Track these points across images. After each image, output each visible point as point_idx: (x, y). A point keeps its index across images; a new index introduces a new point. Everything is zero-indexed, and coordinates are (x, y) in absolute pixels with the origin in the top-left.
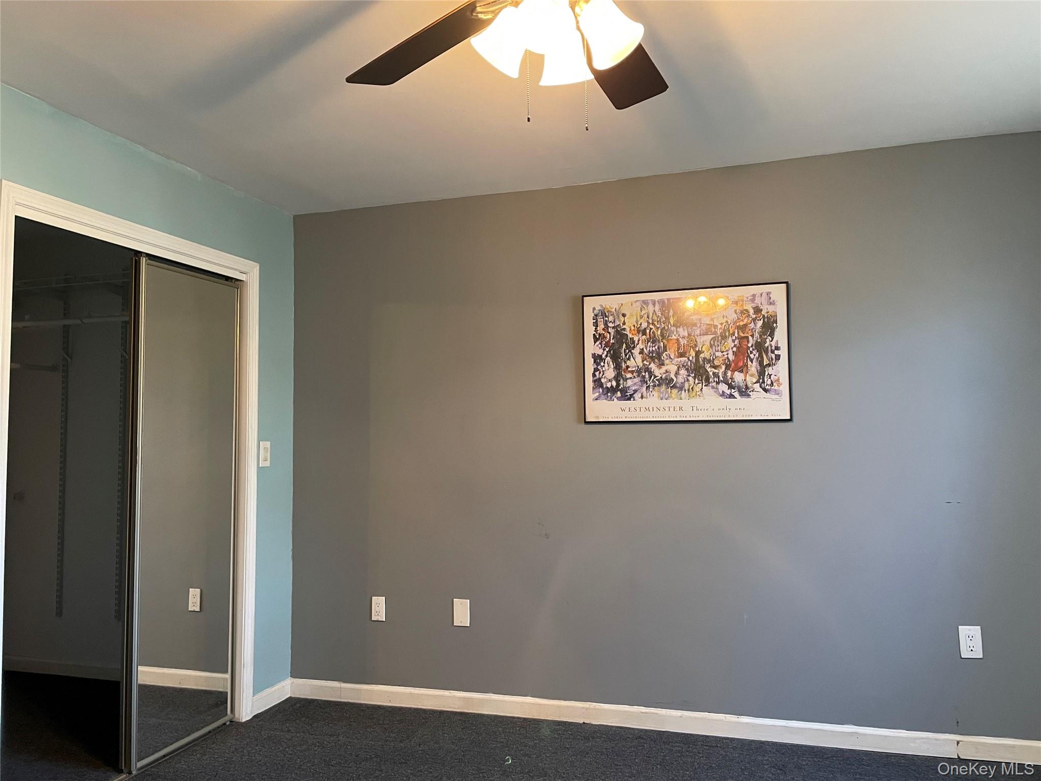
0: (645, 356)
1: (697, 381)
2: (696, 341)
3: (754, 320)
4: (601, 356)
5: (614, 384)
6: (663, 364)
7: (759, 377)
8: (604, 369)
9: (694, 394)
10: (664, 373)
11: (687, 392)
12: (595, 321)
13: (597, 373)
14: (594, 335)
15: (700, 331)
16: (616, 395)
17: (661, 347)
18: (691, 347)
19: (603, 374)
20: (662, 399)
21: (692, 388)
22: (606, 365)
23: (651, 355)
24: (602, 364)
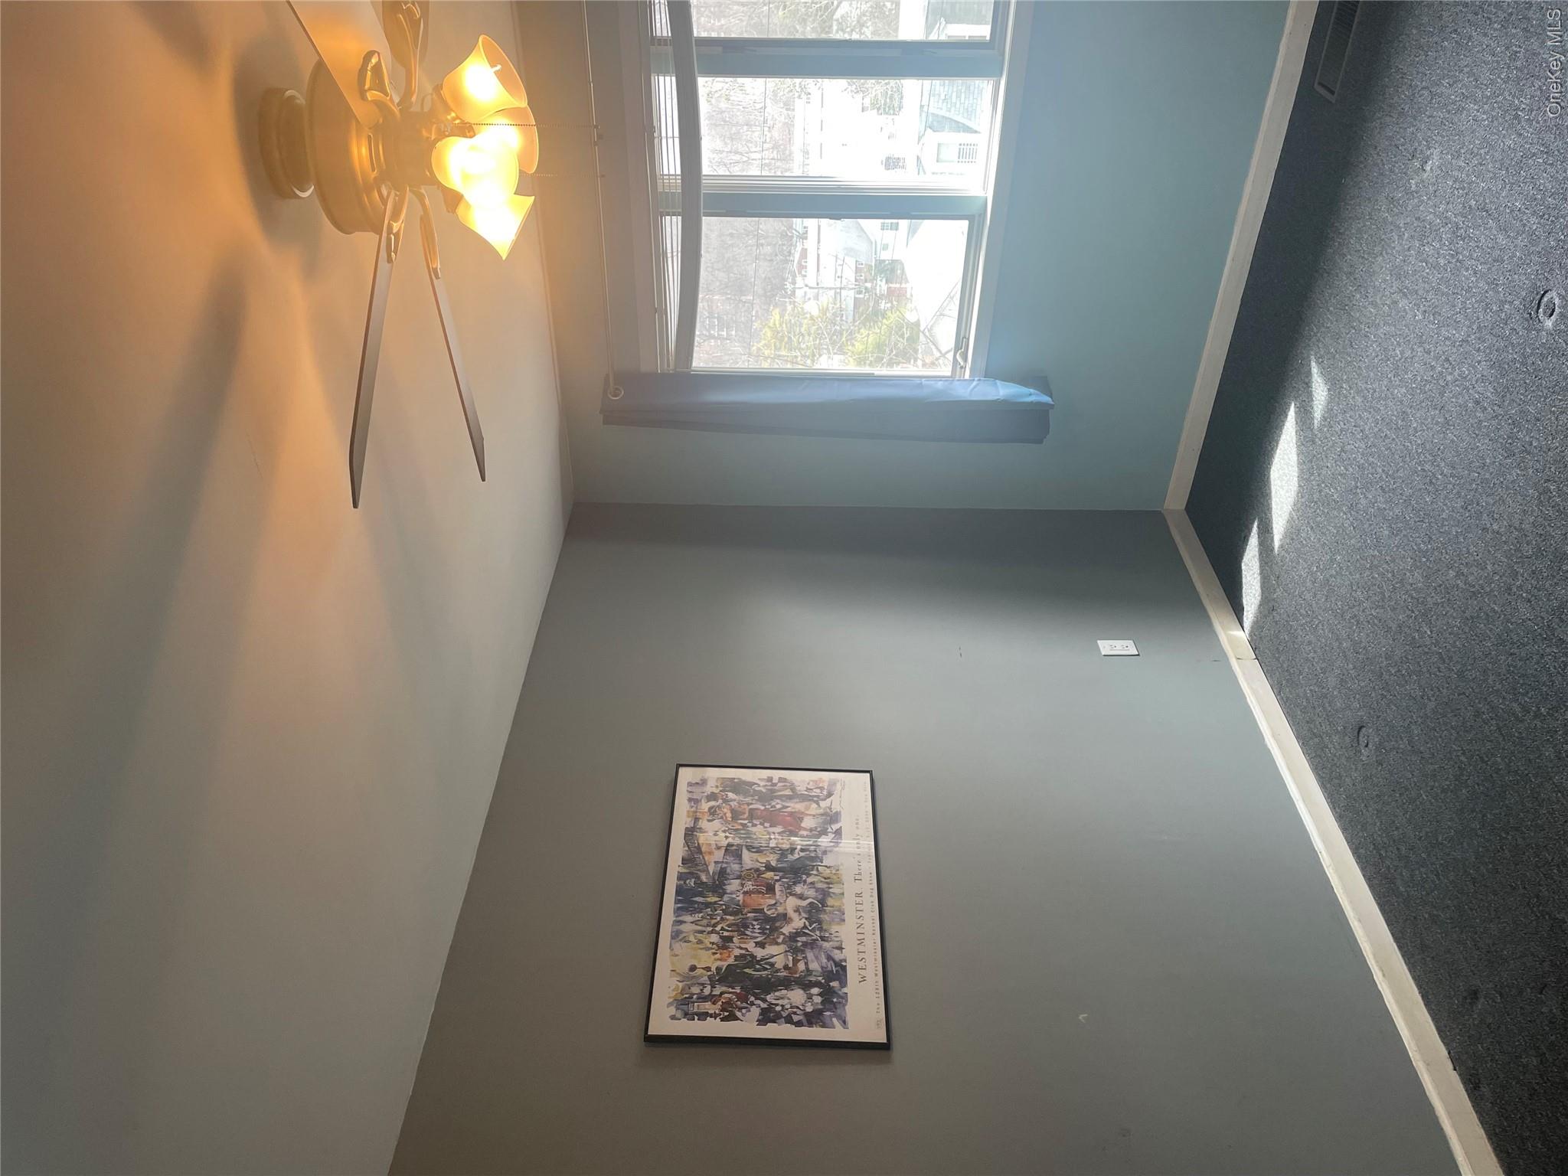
4: (762, 1009)
14: (722, 1020)
23: (768, 932)
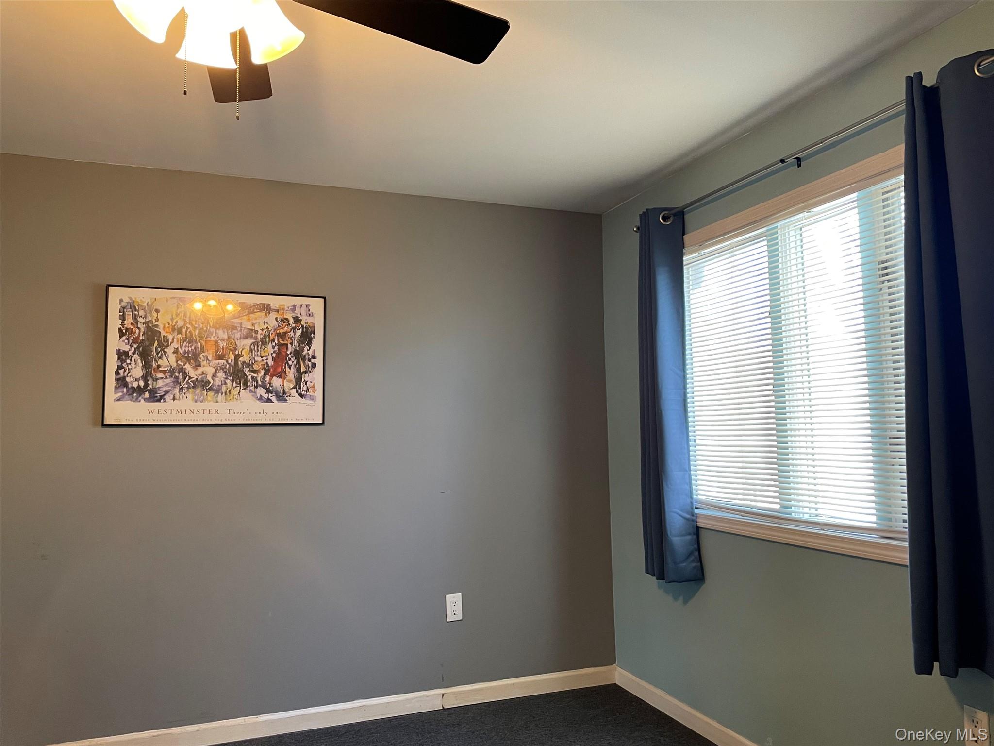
0: (179, 356)
1: (235, 385)
2: (236, 344)
3: (294, 329)
4: (127, 352)
5: (142, 383)
6: (199, 366)
7: (296, 383)
8: (130, 367)
9: (231, 397)
10: (200, 375)
11: (224, 394)
12: (121, 314)
13: (121, 371)
14: (120, 329)
15: (241, 335)
16: (143, 396)
17: (198, 348)
18: (230, 349)
19: (129, 373)
20: (196, 402)
21: (230, 391)
22: (133, 362)
23: (186, 355)
24: (128, 361)
